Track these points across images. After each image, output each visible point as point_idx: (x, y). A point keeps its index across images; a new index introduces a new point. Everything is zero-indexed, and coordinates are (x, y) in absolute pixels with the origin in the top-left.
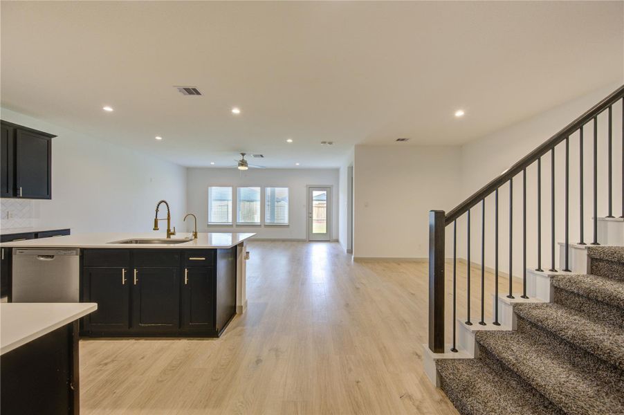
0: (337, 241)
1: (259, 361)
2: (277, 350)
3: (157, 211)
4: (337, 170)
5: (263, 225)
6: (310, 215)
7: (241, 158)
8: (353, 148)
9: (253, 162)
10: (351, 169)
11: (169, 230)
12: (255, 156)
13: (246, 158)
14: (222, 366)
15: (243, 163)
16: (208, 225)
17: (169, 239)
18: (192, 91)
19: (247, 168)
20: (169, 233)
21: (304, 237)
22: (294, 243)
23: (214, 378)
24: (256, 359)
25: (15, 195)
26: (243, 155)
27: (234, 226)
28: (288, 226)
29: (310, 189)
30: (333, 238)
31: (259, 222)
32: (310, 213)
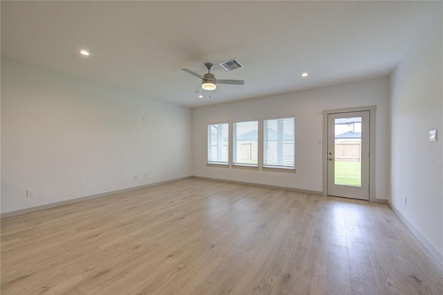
6: (330, 157)
16: (208, 165)
26: (208, 66)
28: (294, 171)
29: (330, 117)
30: (376, 198)
31: (257, 163)
32: (330, 154)
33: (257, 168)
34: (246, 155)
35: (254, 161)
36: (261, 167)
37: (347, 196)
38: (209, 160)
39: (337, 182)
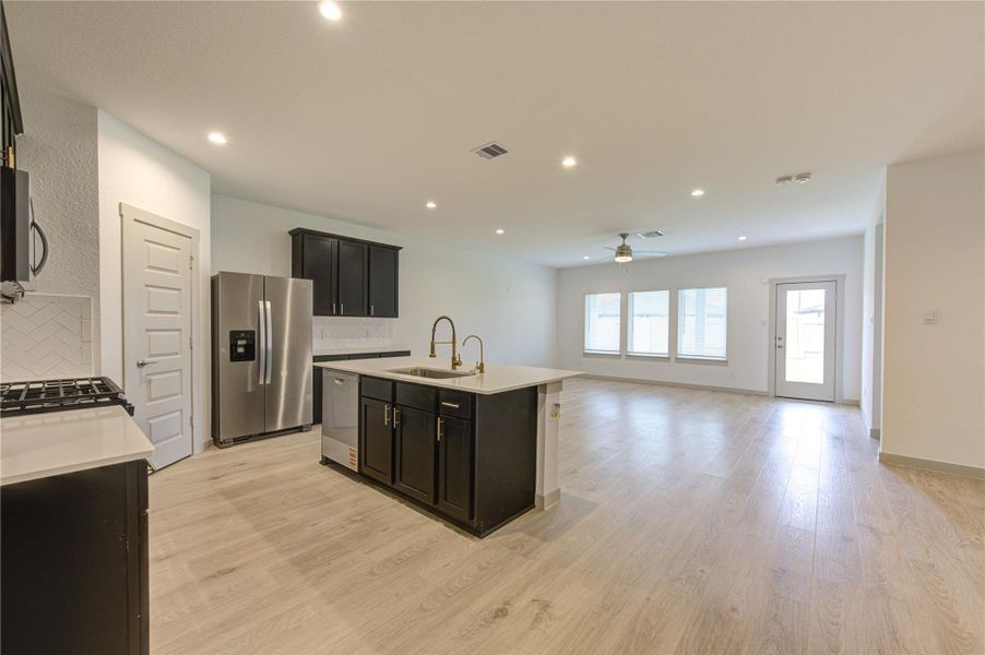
0: (857, 405)
1: (501, 613)
2: (546, 606)
3: (434, 330)
4: (859, 238)
5: (673, 359)
6: (779, 343)
7: (620, 242)
8: (884, 171)
9: (641, 246)
10: (879, 227)
11: (454, 359)
12: (648, 235)
13: (628, 242)
14: (451, 590)
15: (623, 251)
16: (586, 355)
17: (454, 372)
18: (493, 151)
19: (629, 259)
20: (455, 364)
21: (764, 388)
22: (736, 397)
23: (424, 606)
24: (500, 606)
25: (369, 315)
26: (624, 236)
27: (623, 357)
28: (725, 363)
29: (779, 287)
30: (845, 398)
31: (667, 351)
32: (780, 339)
33: (667, 359)
34: (649, 339)
35: (662, 348)
36: (673, 358)
37: (803, 395)
38: (586, 346)
39: (789, 378)
